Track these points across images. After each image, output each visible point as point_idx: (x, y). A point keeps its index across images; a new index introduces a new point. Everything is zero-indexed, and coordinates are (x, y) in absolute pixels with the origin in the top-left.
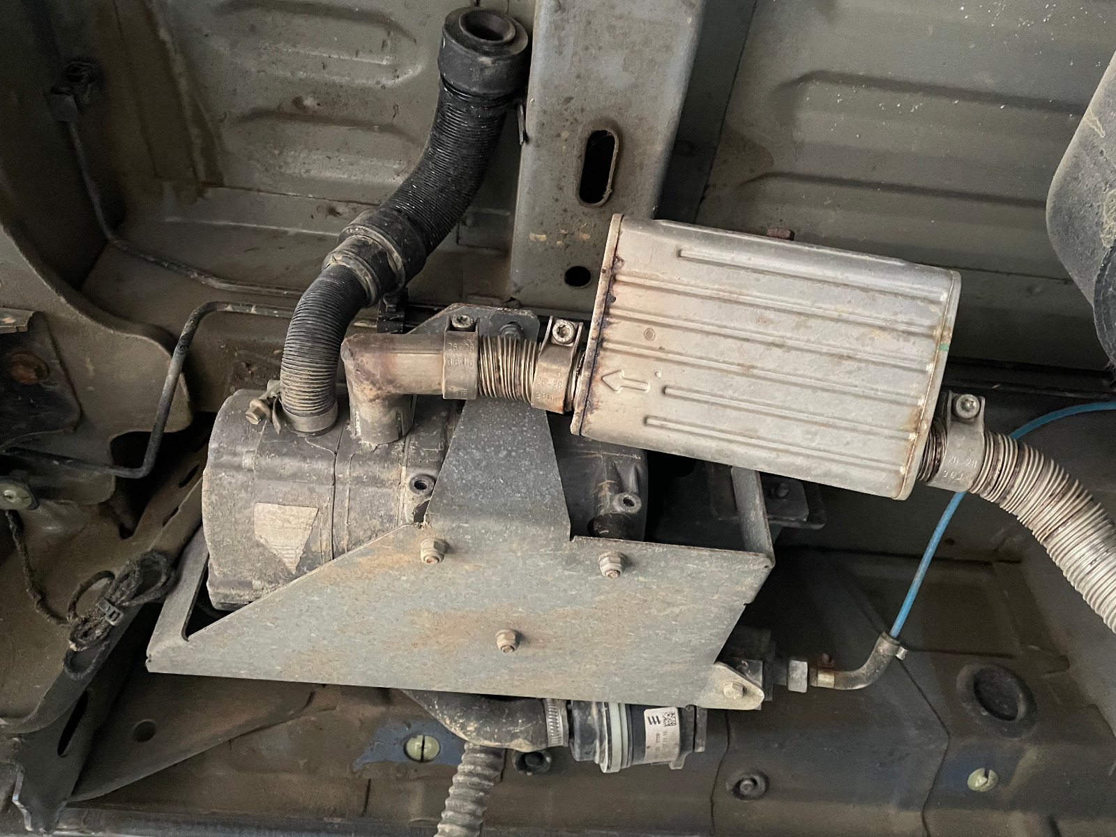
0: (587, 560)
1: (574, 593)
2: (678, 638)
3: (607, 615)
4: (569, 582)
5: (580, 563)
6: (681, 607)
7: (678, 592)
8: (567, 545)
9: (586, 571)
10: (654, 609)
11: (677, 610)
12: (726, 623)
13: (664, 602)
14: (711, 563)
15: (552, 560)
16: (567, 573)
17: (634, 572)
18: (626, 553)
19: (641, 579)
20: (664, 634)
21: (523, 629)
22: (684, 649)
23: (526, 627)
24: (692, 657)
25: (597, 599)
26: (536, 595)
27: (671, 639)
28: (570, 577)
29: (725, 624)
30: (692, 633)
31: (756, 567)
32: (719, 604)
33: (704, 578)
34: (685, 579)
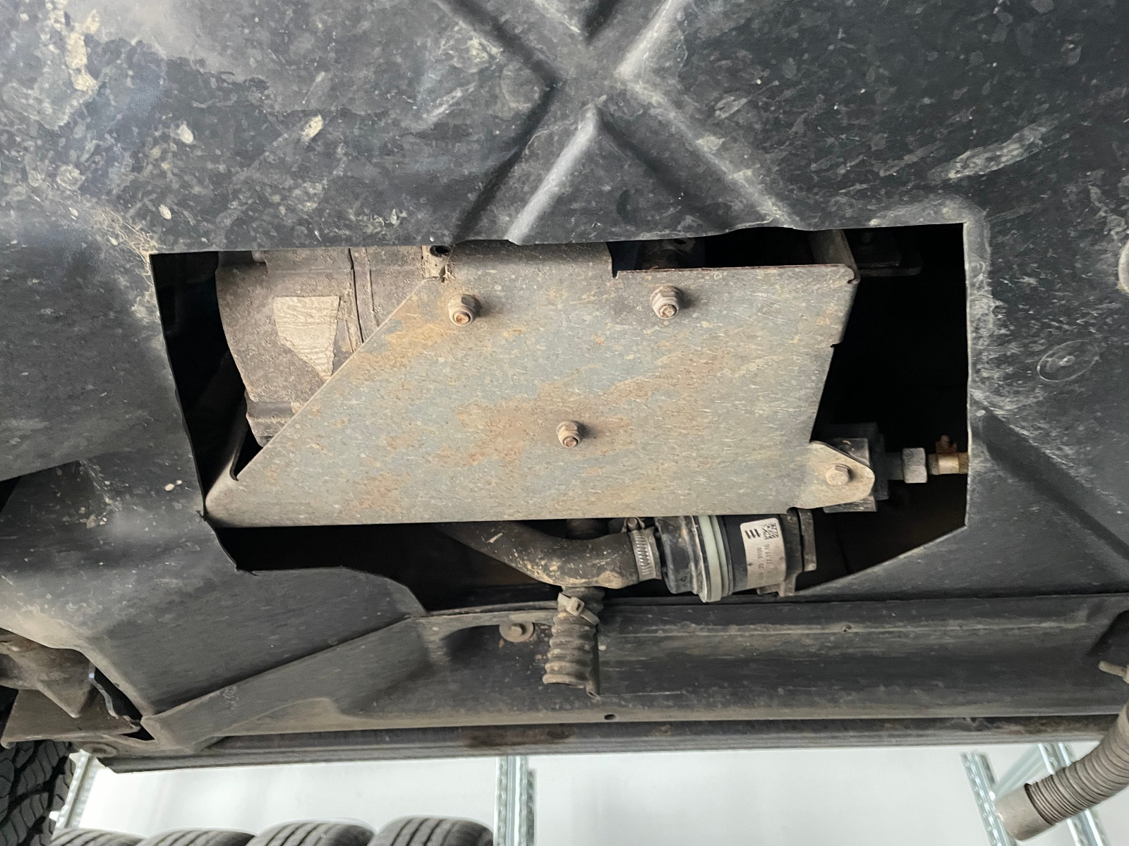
0: (638, 305)
1: (631, 357)
2: (762, 409)
3: (674, 385)
4: (623, 341)
5: (631, 309)
6: (757, 361)
7: (752, 337)
8: (610, 283)
9: (639, 322)
10: (726, 370)
11: (753, 367)
12: (814, 378)
13: (736, 356)
14: (782, 287)
15: (597, 310)
16: (618, 328)
17: (695, 315)
18: (682, 285)
19: (705, 324)
20: (745, 406)
21: (586, 419)
22: (771, 425)
23: (587, 415)
24: (782, 435)
25: (659, 363)
26: (591, 366)
27: (752, 413)
28: (624, 332)
29: (813, 381)
30: (778, 400)
31: (837, 284)
32: (803, 350)
33: (778, 312)
34: (755, 317)
